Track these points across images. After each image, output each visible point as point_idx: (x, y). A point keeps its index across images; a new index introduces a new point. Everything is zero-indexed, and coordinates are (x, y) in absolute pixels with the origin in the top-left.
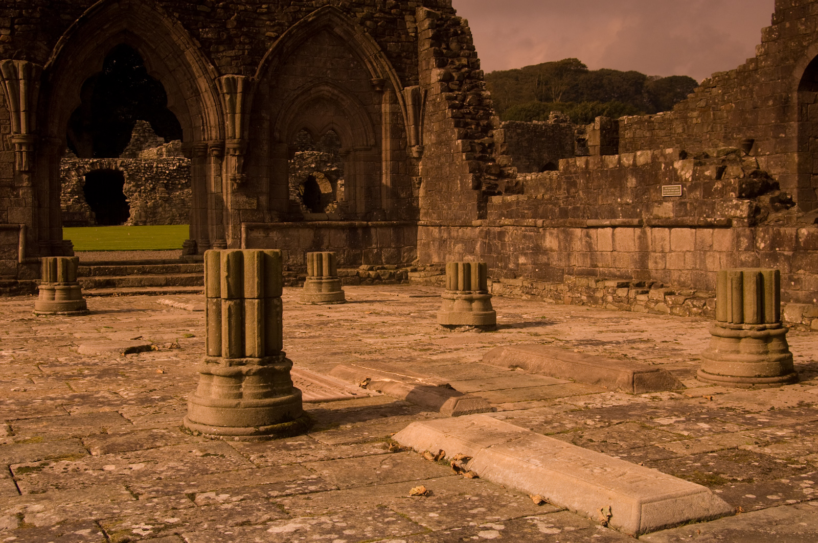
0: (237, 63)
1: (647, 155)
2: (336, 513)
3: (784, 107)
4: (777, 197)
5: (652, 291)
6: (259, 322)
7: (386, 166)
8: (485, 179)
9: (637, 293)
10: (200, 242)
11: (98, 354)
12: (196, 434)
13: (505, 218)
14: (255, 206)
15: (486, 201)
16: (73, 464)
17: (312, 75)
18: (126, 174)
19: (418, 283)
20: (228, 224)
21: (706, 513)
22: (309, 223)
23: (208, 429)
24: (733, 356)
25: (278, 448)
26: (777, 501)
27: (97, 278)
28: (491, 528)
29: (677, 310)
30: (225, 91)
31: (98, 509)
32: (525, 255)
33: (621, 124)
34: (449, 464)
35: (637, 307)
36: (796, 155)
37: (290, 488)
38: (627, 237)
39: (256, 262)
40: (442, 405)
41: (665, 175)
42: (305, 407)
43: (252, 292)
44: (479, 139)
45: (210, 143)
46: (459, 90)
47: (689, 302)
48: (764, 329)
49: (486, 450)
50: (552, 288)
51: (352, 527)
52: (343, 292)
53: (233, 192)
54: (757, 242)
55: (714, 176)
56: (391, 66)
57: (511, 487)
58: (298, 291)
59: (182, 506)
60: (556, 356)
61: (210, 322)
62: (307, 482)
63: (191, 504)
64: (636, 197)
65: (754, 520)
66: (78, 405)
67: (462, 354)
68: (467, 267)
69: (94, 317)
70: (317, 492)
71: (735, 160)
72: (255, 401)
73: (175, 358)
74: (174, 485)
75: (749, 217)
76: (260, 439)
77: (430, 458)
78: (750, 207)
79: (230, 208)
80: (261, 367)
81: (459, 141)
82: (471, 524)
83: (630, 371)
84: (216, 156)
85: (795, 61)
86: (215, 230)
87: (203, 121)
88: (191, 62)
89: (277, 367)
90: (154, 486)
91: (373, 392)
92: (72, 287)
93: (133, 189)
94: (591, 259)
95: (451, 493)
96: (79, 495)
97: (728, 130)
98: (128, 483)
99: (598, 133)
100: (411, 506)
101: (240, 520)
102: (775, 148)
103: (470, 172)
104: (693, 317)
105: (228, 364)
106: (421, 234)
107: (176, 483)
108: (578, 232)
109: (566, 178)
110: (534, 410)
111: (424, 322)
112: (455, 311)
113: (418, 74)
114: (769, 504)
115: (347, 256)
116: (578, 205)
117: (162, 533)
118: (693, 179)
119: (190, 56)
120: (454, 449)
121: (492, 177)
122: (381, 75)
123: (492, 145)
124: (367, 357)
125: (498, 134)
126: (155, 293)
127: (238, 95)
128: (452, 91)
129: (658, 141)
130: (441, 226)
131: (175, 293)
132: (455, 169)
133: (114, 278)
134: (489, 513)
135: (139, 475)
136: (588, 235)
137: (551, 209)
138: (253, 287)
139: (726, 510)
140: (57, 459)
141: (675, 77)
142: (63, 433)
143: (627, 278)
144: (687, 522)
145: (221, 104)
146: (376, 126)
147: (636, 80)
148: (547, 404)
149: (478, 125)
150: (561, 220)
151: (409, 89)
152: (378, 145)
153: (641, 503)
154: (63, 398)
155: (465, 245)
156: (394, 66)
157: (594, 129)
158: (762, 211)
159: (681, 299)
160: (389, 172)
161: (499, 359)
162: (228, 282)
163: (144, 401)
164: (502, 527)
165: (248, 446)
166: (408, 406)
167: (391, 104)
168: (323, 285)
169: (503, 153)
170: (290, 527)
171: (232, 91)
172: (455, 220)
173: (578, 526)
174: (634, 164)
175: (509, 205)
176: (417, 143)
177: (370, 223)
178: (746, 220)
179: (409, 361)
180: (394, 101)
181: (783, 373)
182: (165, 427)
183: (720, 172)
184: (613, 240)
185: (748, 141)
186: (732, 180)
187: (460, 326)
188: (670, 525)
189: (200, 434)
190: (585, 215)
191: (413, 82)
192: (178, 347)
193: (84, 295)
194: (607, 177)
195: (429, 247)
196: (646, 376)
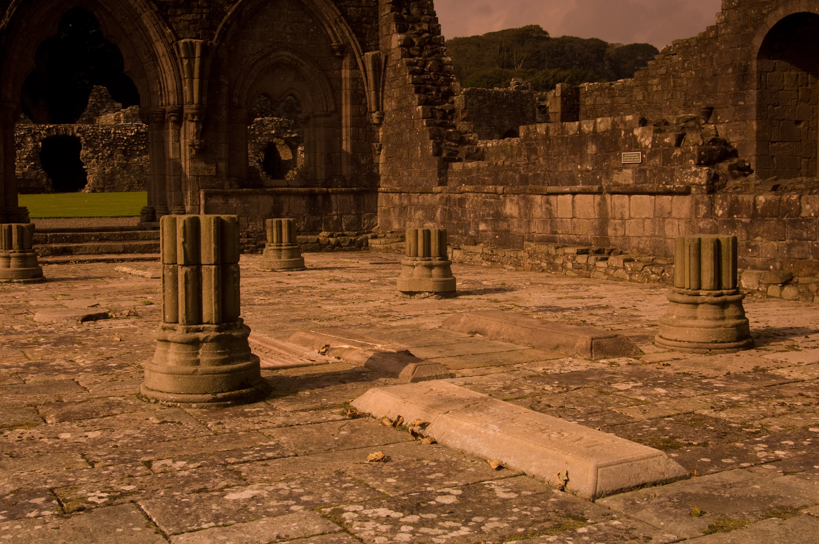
0: (195, 27)
1: (607, 121)
2: (293, 479)
3: (743, 75)
4: (736, 164)
5: (611, 258)
6: (216, 288)
7: (346, 132)
8: (446, 145)
9: (597, 260)
10: (158, 208)
11: (54, 321)
12: (153, 401)
13: (466, 184)
14: (213, 172)
15: (447, 167)
16: (28, 433)
17: (271, 40)
18: (83, 140)
19: (378, 250)
20: (186, 190)
21: (661, 477)
22: (269, 190)
23: (166, 396)
24: (690, 322)
25: (236, 415)
26: (731, 464)
27: (53, 246)
28: (449, 493)
29: (636, 277)
30: (183, 56)
31: (53, 477)
32: (486, 221)
33: (582, 91)
34: (408, 430)
35: (596, 274)
36: (754, 123)
37: (248, 455)
38: (587, 204)
39: (213, 228)
40: (401, 371)
41: (625, 142)
42: (264, 374)
43: (209, 258)
44: (440, 105)
45: (168, 108)
46: (420, 56)
47: (647, 269)
48: (721, 295)
49: (444, 416)
50: (512, 255)
51: (309, 493)
52: (303, 259)
53: (192, 159)
54: (715, 209)
55: (674, 143)
56: (351, 31)
57: (469, 452)
58: (258, 258)
59: (138, 474)
60: (515, 323)
61: (167, 289)
62: (265, 449)
63: (148, 472)
64: (596, 164)
65: (709, 483)
66: (34, 374)
67: (421, 320)
68: (427, 234)
69: (51, 285)
70: (275, 458)
71: (694, 127)
72: (213, 368)
73: (132, 326)
74: (130, 452)
75: (707, 184)
76: (218, 406)
77: (388, 423)
78: (709, 174)
79: (188, 174)
80: (218, 334)
81: (420, 107)
82: (429, 489)
83: (588, 337)
84: (174, 122)
85: (755, 29)
86: (173, 196)
87: (160, 86)
88: (148, 26)
89: (235, 334)
90: (110, 454)
91: (332, 359)
92: (27, 254)
93: (91, 155)
94: (551, 225)
95: (409, 458)
96: (34, 464)
97: (688, 98)
98: (83, 452)
99: (559, 100)
100: (369, 472)
101: (197, 487)
102: (734, 115)
103: (431, 139)
104: (652, 284)
105: (185, 331)
106: (382, 200)
107: (133, 451)
108: (538, 199)
109: (527, 145)
110: (493, 375)
111: (384, 289)
112: (414, 277)
113: (378, 40)
114: (724, 467)
115: (307, 223)
116: (539, 172)
117: (118, 501)
118: (652, 146)
119: (147, 20)
120: (412, 415)
121: (453, 144)
122: (341, 40)
123: (452, 111)
124: (326, 323)
125: (458, 100)
126: (112, 261)
127: (196, 59)
128: (412, 56)
129: (619, 108)
130: (401, 193)
131: (133, 260)
132: (416, 135)
133: (71, 245)
134: (447, 478)
135: (95, 443)
136: (548, 202)
137: (512, 176)
138: (210, 253)
139: (682, 474)
140: (11, 428)
141: (636, 45)
142: (18, 401)
143: (586, 244)
144: (643, 485)
145: (178, 69)
146: (336, 91)
147: (598, 48)
148: (505, 370)
149: (438, 91)
150: (521, 187)
151: (369, 54)
152: (338, 111)
153: (597, 468)
154: (18, 366)
155: (426, 212)
156: (354, 32)
157: (555, 96)
158: (721, 178)
159: (640, 266)
160: (349, 138)
161: (458, 326)
162: (184, 248)
163: (101, 369)
164: (460, 492)
165: (205, 413)
166: (367, 373)
167: (351, 69)
168: (283, 252)
169: (464, 120)
170: (247, 493)
171: (190, 56)
172: (416, 186)
173: (535, 491)
174: (595, 131)
175: (470, 171)
176: (378, 109)
177: (330, 189)
178: (704, 187)
179: (369, 328)
180: (355, 66)
181: (739, 339)
182: (121, 394)
183: (680, 139)
184: (573, 207)
185: (708, 108)
186: (691, 148)
187: (420, 293)
188: (626, 489)
189: (157, 401)
190: (546, 182)
191: (373, 47)
192: (136, 315)
193: (40, 262)
194: (567, 144)
195: (389, 214)
196: (604, 342)
